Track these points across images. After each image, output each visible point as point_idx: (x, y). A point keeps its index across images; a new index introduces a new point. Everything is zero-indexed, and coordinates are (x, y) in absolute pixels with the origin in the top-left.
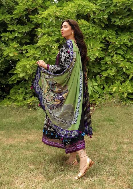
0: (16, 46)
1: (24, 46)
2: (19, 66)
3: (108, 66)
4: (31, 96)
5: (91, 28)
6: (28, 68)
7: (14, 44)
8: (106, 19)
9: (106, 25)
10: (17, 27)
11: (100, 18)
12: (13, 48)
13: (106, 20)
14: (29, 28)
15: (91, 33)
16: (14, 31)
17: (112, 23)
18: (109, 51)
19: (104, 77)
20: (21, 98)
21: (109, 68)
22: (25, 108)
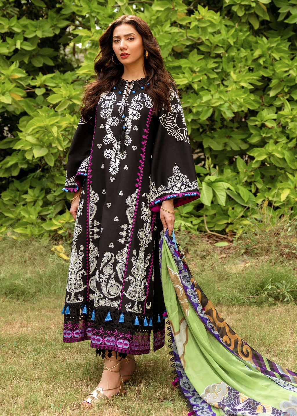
0: (18, 75)
1: (38, 75)
2: (31, 129)
3: (267, 133)
4: (59, 209)
5: (223, 32)
6: (56, 135)
7: (13, 71)
8: (265, 8)
9: (263, 23)
10: (19, 23)
11: (250, 6)
12: (9, 80)
13: (263, 9)
14: (54, 26)
15: (224, 44)
16: (11, 34)
17: (280, 19)
18: (272, 94)
19: (257, 161)
20: (34, 217)
21: (270, 138)
22: (45, 241)
